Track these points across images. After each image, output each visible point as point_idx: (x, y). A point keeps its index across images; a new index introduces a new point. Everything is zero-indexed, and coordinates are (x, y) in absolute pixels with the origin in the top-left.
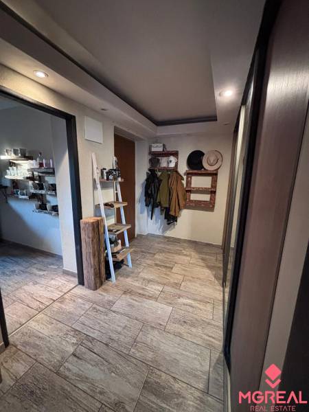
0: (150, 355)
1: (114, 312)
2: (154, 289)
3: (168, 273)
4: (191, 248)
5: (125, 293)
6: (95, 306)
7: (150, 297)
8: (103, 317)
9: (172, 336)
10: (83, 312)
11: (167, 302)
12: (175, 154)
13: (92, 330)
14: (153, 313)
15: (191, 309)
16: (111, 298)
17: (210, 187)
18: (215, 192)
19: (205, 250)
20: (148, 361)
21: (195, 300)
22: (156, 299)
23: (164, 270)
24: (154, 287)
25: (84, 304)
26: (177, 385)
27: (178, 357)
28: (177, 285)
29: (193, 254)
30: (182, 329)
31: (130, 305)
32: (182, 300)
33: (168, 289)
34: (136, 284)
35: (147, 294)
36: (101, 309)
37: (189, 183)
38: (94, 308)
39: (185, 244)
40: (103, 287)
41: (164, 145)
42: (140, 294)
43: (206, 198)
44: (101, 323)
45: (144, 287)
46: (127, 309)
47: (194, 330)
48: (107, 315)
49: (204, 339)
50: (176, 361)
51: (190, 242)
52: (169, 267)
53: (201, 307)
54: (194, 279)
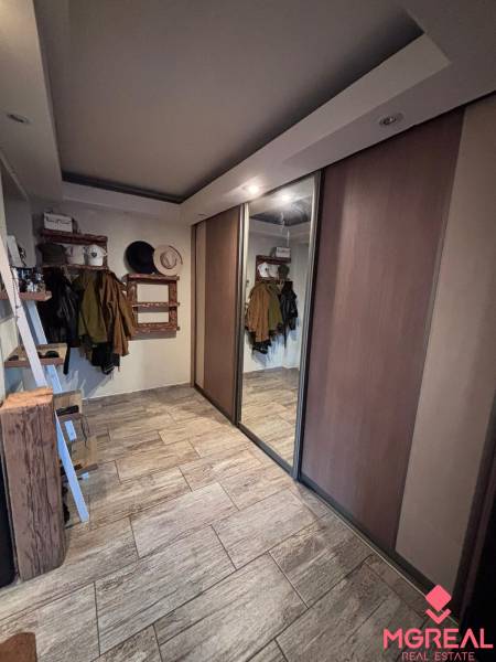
0: (257, 545)
1: (152, 553)
2: (170, 480)
3: (164, 448)
4: (153, 401)
5: (132, 517)
6: (99, 583)
7: (178, 492)
8: (142, 579)
9: (252, 508)
10: (92, 614)
11: (207, 482)
12: (102, 242)
13: (151, 610)
14: (205, 506)
15: (237, 470)
16: (118, 544)
17: (166, 300)
18: (175, 308)
19: (175, 396)
20: (261, 550)
21: (229, 457)
22: (189, 488)
23: (151, 448)
24: (165, 477)
25: (69, 605)
26: (300, 538)
27: (277, 518)
28: (191, 456)
29: (167, 408)
30: (251, 494)
31: (164, 524)
32: (217, 468)
33: (186, 467)
34: (133, 493)
35: (168, 492)
36: (120, 573)
37: (133, 295)
38: (107, 585)
39: (139, 400)
40: (72, 545)
41: (73, 221)
42: (159, 500)
43: (163, 317)
44: (151, 586)
45: (153, 488)
46: (167, 531)
47: (260, 485)
48: (146, 569)
49: (275, 485)
50: (279, 524)
51: (144, 393)
52: (155, 441)
53: (241, 460)
54: (203, 436)
